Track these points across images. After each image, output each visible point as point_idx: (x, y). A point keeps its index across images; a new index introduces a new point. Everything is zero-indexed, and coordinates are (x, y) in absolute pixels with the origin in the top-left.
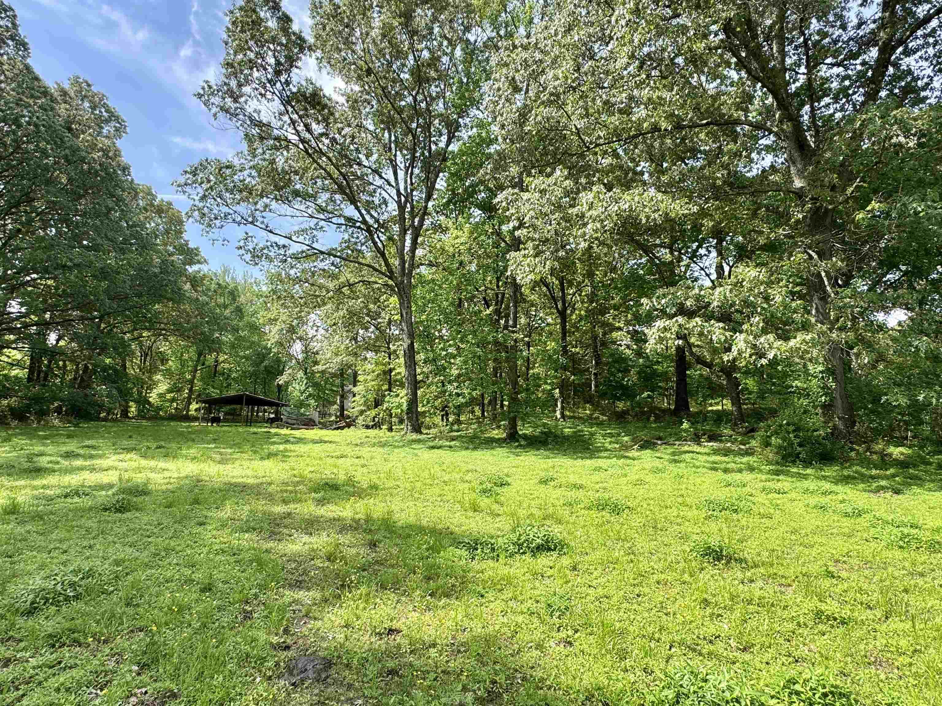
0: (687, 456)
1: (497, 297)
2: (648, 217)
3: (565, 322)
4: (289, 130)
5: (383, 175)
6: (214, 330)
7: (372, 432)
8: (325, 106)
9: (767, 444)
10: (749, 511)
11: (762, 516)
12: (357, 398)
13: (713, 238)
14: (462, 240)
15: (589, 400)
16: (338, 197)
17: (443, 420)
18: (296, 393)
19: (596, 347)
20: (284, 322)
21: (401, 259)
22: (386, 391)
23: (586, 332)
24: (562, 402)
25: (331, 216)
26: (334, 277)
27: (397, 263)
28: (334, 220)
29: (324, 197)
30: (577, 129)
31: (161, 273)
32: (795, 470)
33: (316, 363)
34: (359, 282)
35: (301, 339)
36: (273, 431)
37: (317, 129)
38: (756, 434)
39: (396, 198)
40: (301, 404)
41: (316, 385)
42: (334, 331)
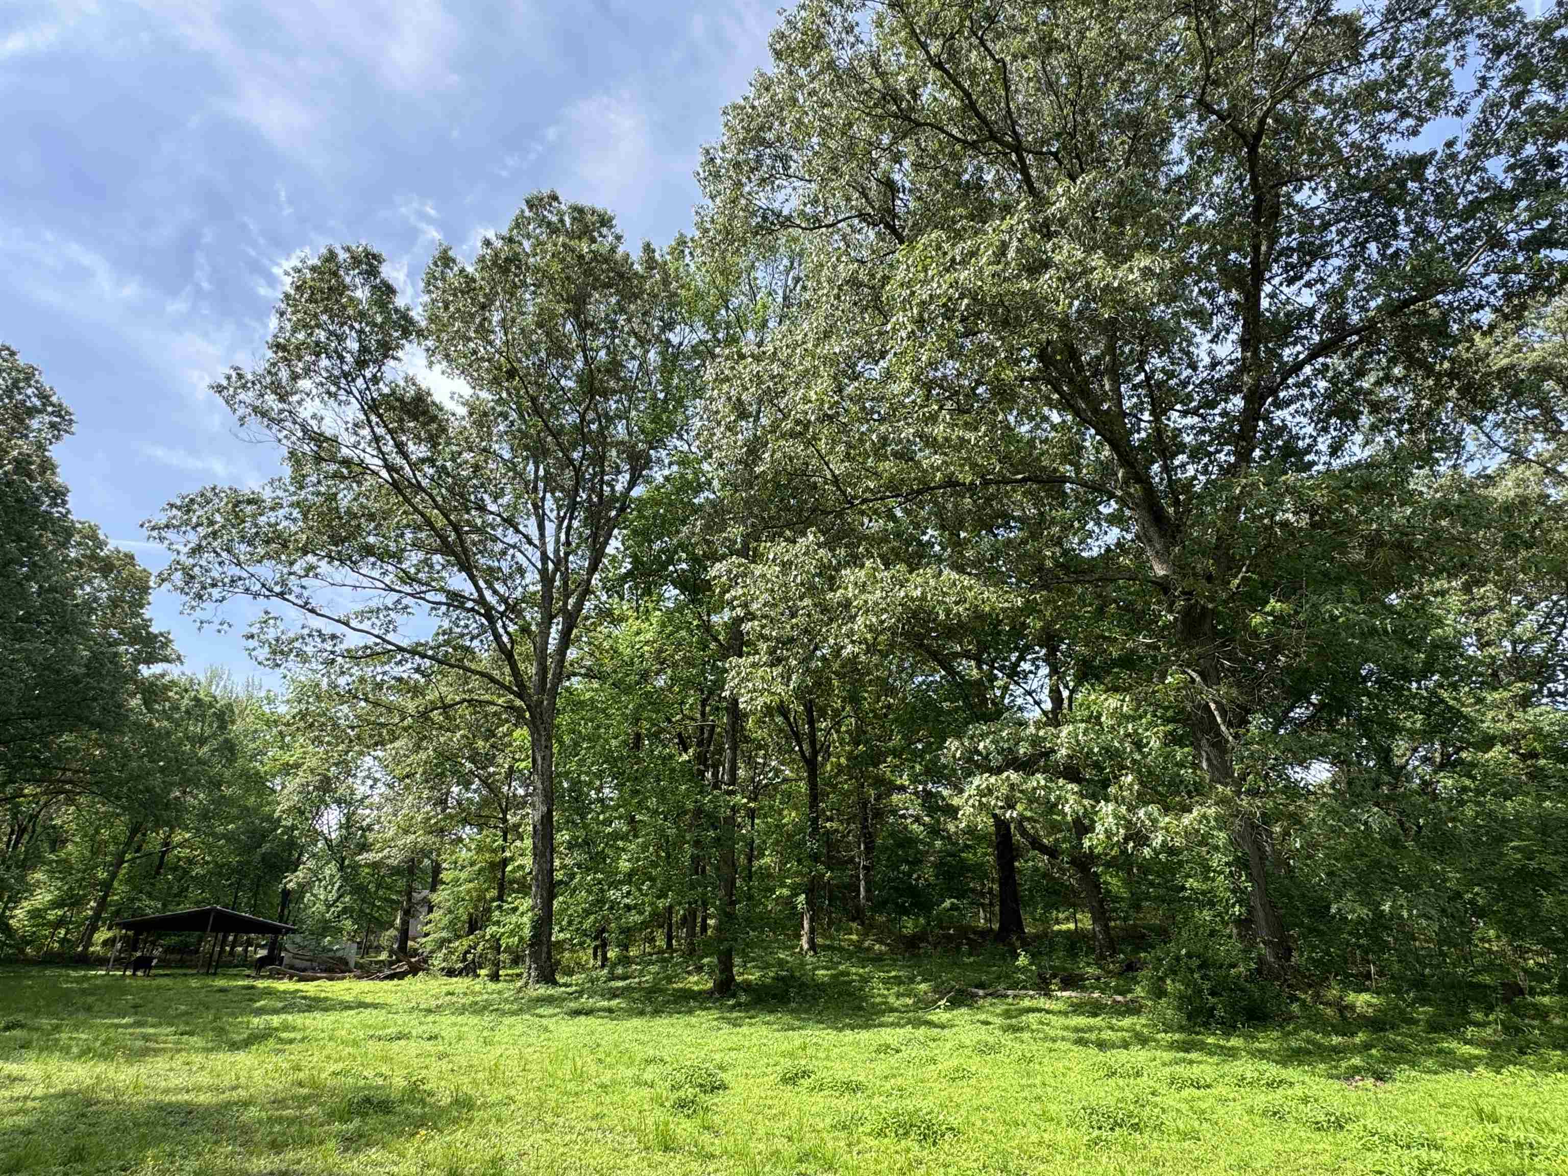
0: (1032, 1018)
1: (702, 733)
2: (948, 612)
3: (815, 776)
4: (368, 450)
5: (521, 528)
6: (173, 784)
7: (460, 984)
8: (434, 419)
9: (1159, 992)
10: (1158, 1127)
11: (1184, 1136)
12: (436, 915)
13: (1041, 647)
14: (649, 636)
15: (857, 915)
16: (437, 558)
17: (595, 957)
18: (320, 907)
19: (866, 820)
20: (312, 771)
21: (540, 664)
22: (493, 900)
23: (846, 794)
24: (812, 920)
25: (424, 588)
26: (416, 691)
27: (532, 670)
28: (430, 596)
29: (414, 558)
30: (833, 475)
31: (88, 675)
32: (1210, 1040)
33: (364, 847)
34: (461, 702)
35: (339, 802)
36: (261, 984)
37: (418, 451)
38: (1141, 974)
39: (539, 565)
40: (325, 928)
41: (359, 890)
42: (407, 788)
